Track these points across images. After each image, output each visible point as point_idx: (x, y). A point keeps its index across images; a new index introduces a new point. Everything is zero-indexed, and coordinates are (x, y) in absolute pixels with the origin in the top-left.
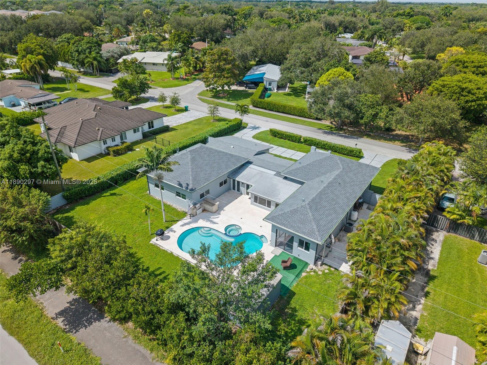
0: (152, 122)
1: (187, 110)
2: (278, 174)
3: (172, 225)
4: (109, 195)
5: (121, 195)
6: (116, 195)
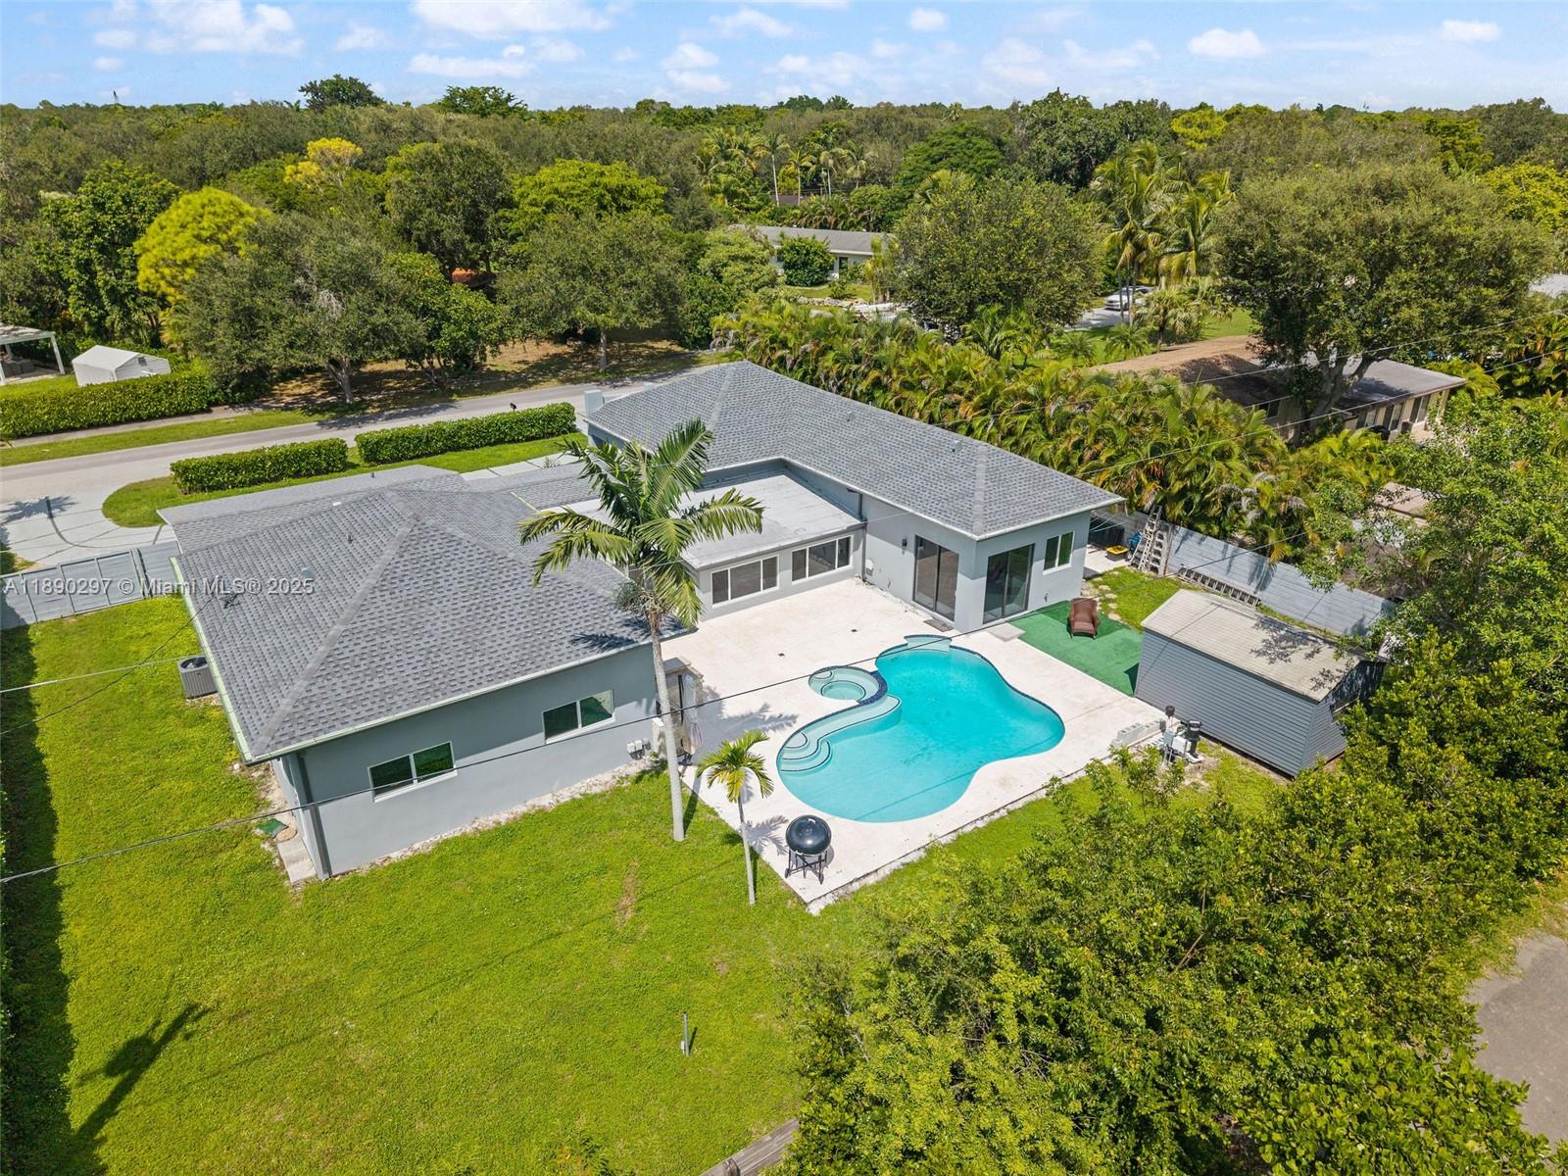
4: (115, 1081)
5: (191, 1013)
6: (169, 1036)
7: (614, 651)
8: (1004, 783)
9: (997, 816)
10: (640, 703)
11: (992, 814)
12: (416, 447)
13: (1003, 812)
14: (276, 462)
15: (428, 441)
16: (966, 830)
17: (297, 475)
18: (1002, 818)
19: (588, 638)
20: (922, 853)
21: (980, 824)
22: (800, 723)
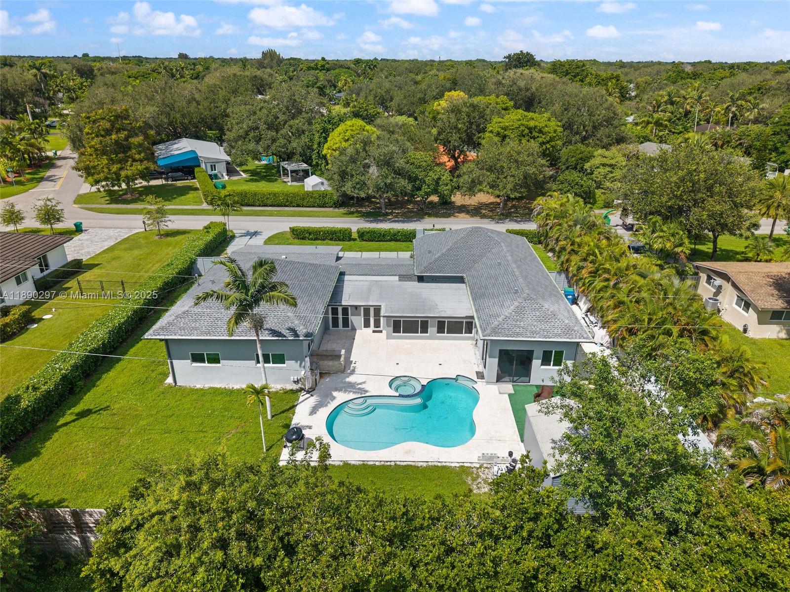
0: (45, 257)
1: (82, 231)
2: (403, 278)
3: (291, 419)
4: (75, 417)
5: (106, 408)
6: (95, 412)
7: (277, 338)
8: (408, 452)
9: (389, 463)
10: (297, 362)
11: (387, 462)
12: (379, 237)
13: (393, 464)
14: (324, 233)
15: (384, 236)
16: (369, 463)
17: (331, 239)
18: (390, 465)
19: (271, 330)
20: (341, 464)
21: (377, 464)
22: (367, 394)
